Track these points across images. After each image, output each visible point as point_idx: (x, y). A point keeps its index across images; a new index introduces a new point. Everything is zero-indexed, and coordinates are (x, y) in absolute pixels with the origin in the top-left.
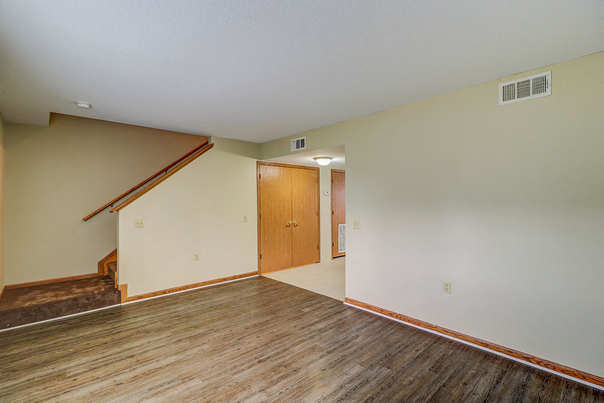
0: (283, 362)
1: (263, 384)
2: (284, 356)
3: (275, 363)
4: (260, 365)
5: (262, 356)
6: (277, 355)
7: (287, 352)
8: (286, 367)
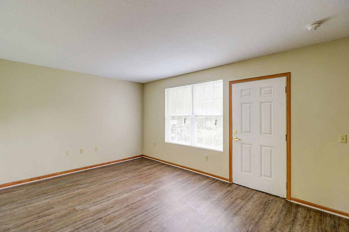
0: (133, 211)
1: (144, 201)
2: (132, 215)
3: (137, 210)
4: (147, 209)
5: (146, 214)
6: (137, 215)
7: (129, 218)
8: (132, 208)
